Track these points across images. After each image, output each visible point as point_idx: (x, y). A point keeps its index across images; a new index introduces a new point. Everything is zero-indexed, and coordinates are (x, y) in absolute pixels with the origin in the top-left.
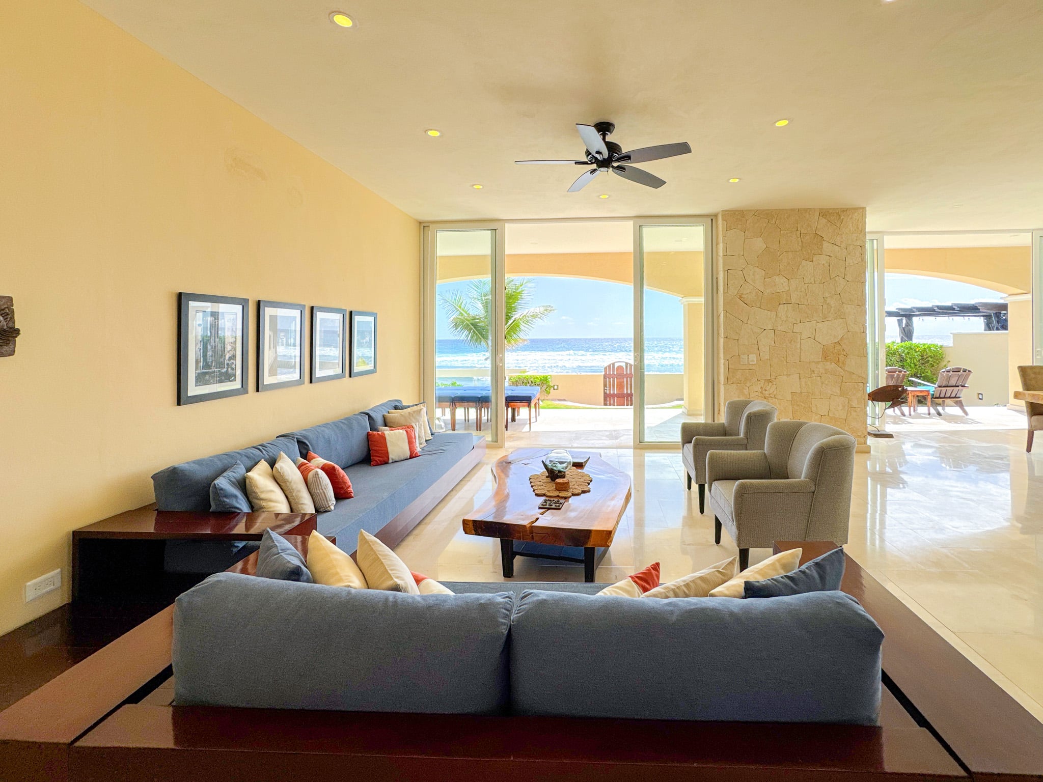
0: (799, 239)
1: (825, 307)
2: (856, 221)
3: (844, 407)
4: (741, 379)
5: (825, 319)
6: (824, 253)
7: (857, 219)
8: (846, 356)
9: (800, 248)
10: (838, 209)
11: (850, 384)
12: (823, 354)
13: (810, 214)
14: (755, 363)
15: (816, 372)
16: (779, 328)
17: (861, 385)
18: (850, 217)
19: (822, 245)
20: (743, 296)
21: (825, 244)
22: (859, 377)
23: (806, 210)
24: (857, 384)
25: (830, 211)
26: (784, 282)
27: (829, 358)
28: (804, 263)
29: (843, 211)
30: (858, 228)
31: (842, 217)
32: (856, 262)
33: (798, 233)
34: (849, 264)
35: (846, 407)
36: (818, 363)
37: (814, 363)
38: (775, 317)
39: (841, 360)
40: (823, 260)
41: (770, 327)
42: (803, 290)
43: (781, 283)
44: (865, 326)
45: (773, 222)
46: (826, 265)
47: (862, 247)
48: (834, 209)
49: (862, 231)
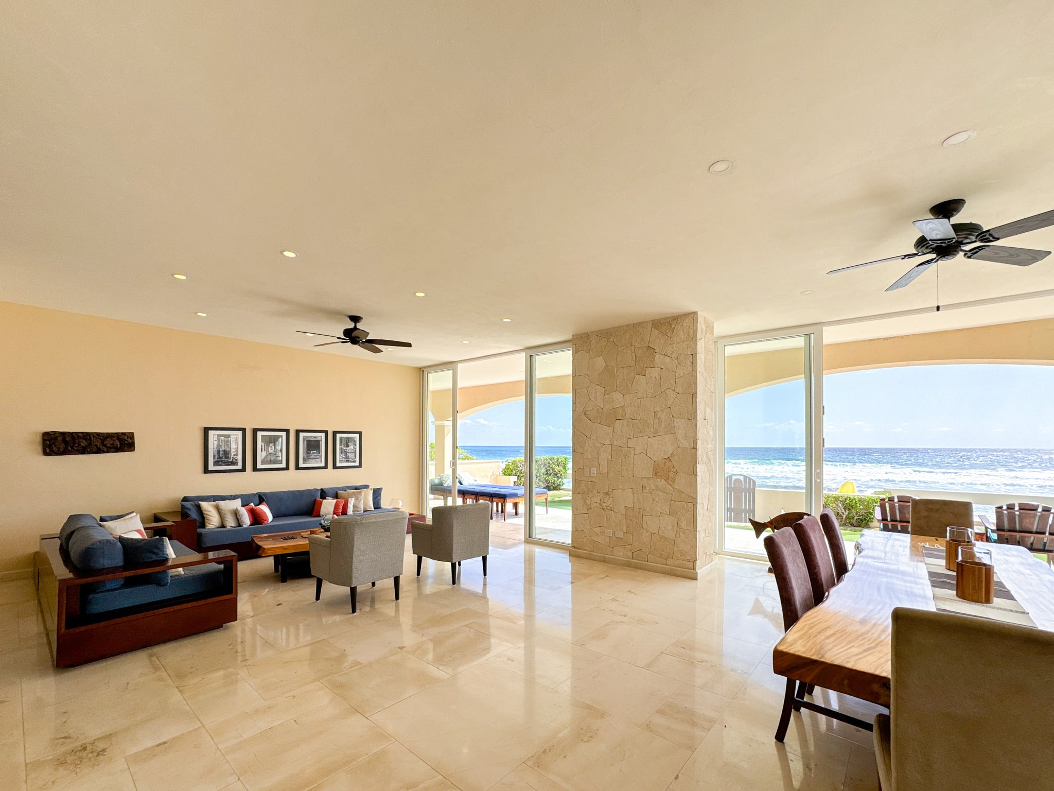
0: (633, 355)
1: (656, 421)
2: (687, 328)
3: (673, 527)
4: (584, 490)
5: (656, 434)
6: (656, 366)
7: (689, 325)
8: (676, 473)
9: (634, 363)
10: (668, 318)
11: (680, 503)
12: (653, 470)
13: (643, 328)
14: (595, 475)
15: (647, 488)
16: (615, 443)
17: (690, 505)
18: (681, 324)
19: (654, 358)
20: (587, 413)
21: (657, 356)
22: (689, 496)
23: (640, 324)
24: (687, 505)
25: (662, 321)
26: (620, 398)
27: (659, 474)
28: (637, 377)
29: (675, 319)
30: (689, 335)
31: (673, 326)
32: (686, 373)
33: (633, 347)
34: (680, 375)
35: (676, 528)
36: (649, 479)
37: (645, 479)
38: (612, 432)
39: (670, 478)
40: (654, 373)
41: (608, 441)
42: (636, 405)
43: (618, 399)
44: (695, 441)
45: (611, 340)
46: (658, 378)
47: (694, 355)
48: (665, 319)
49: (693, 338)
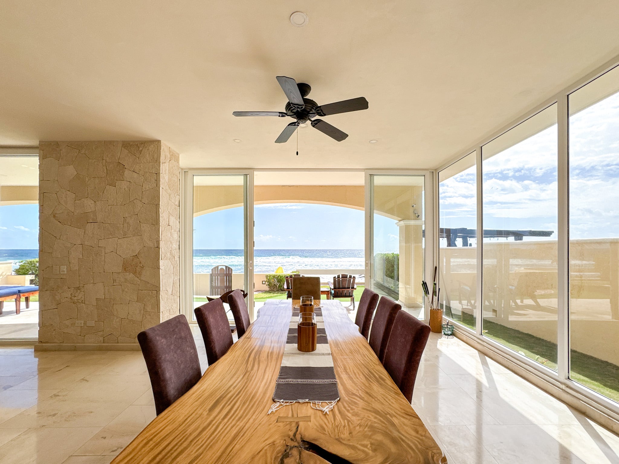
0: (105, 168)
1: (126, 225)
2: (153, 152)
3: (140, 311)
4: (53, 287)
5: (125, 236)
6: (125, 179)
7: (153, 150)
8: (143, 267)
9: (105, 175)
10: (136, 141)
11: (146, 291)
12: (123, 266)
13: (114, 146)
14: (66, 272)
15: (117, 281)
16: (86, 243)
17: (155, 292)
18: (147, 148)
19: (123, 172)
20: (56, 215)
21: (126, 172)
22: (153, 285)
23: (111, 142)
24: (152, 292)
25: (131, 143)
26: (91, 204)
27: (128, 269)
28: (108, 187)
29: (142, 143)
30: (153, 158)
31: (140, 149)
32: (151, 187)
33: (104, 161)
34: (146, 188)
35: (142, 312)
36: (119, 273)
37: (115, 273)
38: (83, 234)
39: (137, 271)
40: (124, 185)
41: (79, 242)
42: (107, 210)
43: (89, 205)
44: (158, 242)
45: (83, 152)
46: (127, 189)
47: (158, 174)
48: (134, 142)
49: (157, 161)
